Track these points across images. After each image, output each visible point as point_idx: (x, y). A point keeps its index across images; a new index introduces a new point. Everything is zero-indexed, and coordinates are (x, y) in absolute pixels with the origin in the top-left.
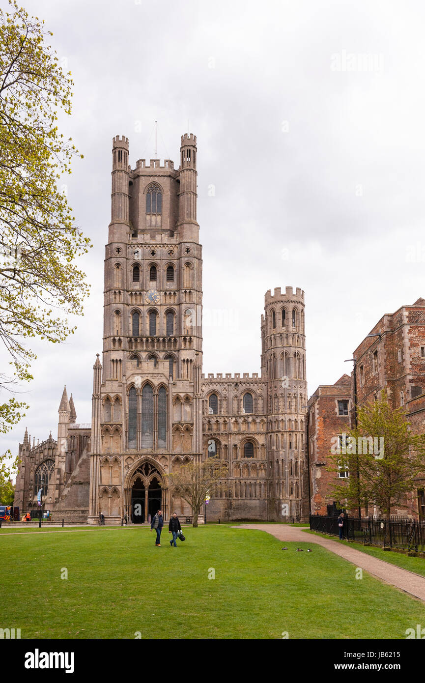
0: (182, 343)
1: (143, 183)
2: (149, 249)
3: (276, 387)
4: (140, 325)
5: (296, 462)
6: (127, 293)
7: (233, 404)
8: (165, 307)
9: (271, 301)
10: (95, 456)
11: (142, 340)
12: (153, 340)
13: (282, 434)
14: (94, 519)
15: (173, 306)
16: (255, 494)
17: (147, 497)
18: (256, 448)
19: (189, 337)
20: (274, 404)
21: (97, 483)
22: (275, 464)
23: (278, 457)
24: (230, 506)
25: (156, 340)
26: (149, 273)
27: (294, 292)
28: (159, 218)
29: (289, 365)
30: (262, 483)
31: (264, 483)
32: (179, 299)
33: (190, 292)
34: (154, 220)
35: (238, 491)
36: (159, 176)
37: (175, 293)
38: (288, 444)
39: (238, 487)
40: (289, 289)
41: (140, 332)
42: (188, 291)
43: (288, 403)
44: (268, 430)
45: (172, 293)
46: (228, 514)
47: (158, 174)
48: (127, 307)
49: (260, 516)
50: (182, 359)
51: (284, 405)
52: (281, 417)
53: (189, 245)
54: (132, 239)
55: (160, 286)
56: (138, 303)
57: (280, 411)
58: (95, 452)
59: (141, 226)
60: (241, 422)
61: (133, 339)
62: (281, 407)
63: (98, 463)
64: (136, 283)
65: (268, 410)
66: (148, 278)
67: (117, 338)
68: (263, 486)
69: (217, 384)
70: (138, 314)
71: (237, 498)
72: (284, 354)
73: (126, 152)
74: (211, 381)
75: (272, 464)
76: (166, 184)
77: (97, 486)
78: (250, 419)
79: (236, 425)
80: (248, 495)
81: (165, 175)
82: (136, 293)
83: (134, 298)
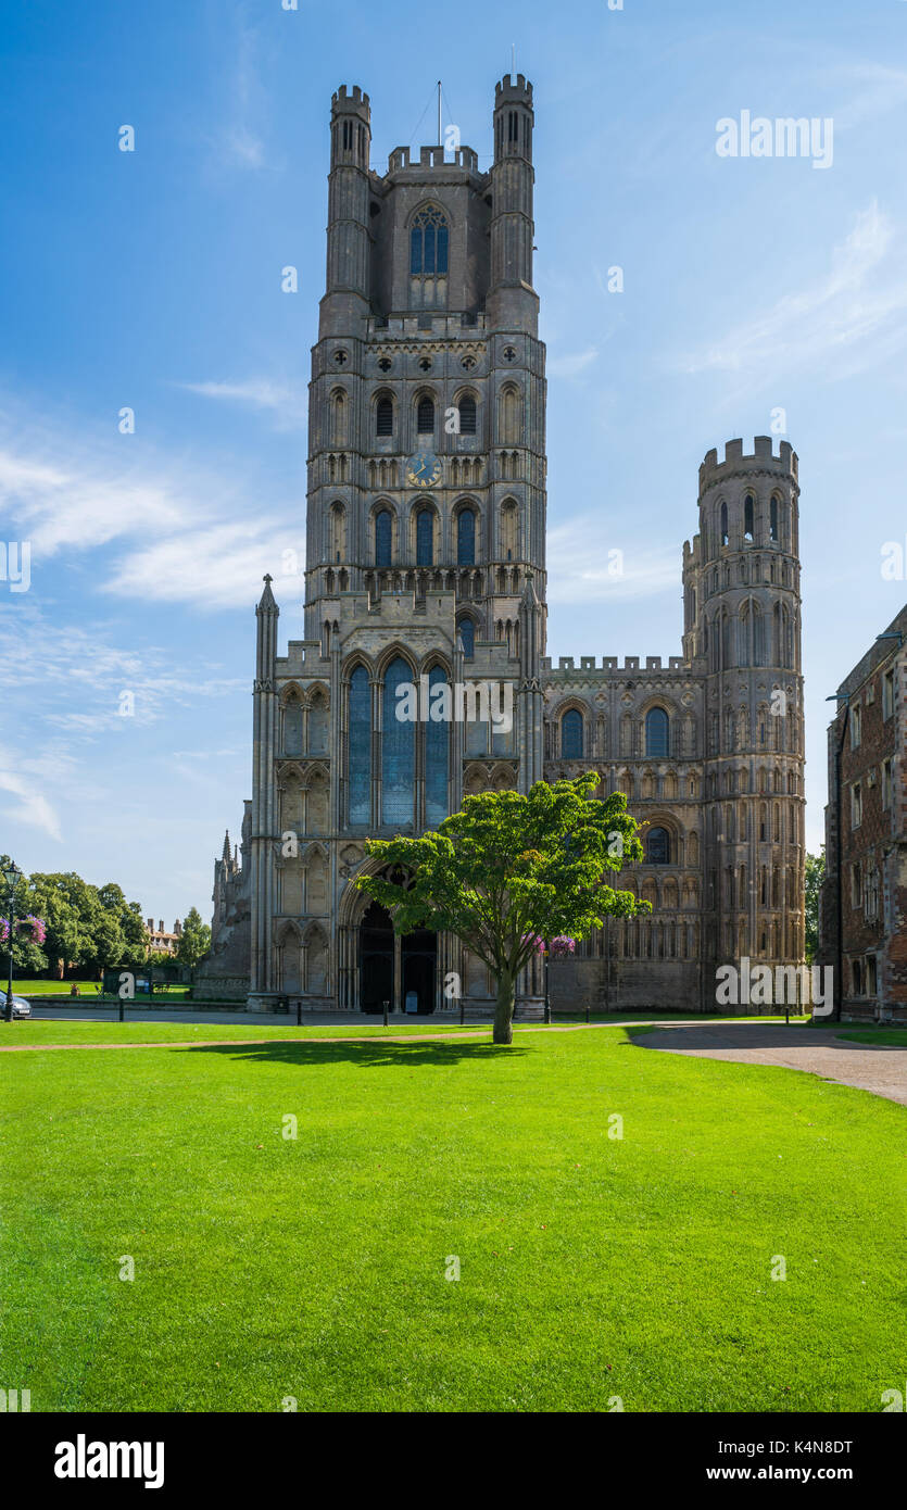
0: (496, 582)
1: (404, 201)
2: (415, 354)
3: (727, 688)
4: (394, 539)
5: (777, 873)
6: (362, 462)
7: (621, 732)
8: (455, 494)
9: (718, 477)
10: (262, 841)
11: (397, 576)
12: (423, 576)
13: (744, 805)
14: (261, 1000)
15: (472, 492)
16: (673, 950)
17: (398, 949)
18: (675, 841)
19: (512, 567)
20: (724, 730)
21: (269, 909)
22: (724, 876)
23: (731, 859)
24: (610, 977)
25: (431, 577)
26: (416, 414)
27: (776, 453)
28: (442, 285)
29: (763, 631)
30: (688, 922)
31: (693, 922)
32: (489, 474)
33: (515, 455)
34: (431, 289)
35: (631, 942)
36: (442, 184)
37: (477, 461)
38: (757, 829)
39: (632, 932)
40: (763, 442)
41: (394, 556)
42: (510, 451)
43: (758, 728)
44: (706, 796)
45: (472, 459)
46: (606, 996)
47: (440, 180)
48: (362, 494)
49: (685, 999)
50: (496, 619)
51: (749, 732)
52: (742, 762)
53: (512, 340)
54: (375, 331)
55: (441, 444)
56: (388, 484)
57: (739, 748)
58: (261, 829)
59: (398, 304)
60: (641, 775)
61: (375, 573)
62: (742, 737)
63: (269, 858)
64: (385, 437)
65: (708, 746)
66: (414, 425)
67: (336, 569)
68: (691, 929)
69: (581, 682)
70: (390, 513)
71: (628, 959)
72: (751, 606)
73: (363, 125)
74: (567, 675)
75: (714, 877)
76: (457, 202)
77: (269, 917)
78: (663, 770)
79: (627, 784)
80: (655, 952)
81: (457, 181)
82: (383, 462)
83: (379, 474)
